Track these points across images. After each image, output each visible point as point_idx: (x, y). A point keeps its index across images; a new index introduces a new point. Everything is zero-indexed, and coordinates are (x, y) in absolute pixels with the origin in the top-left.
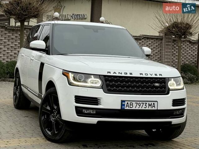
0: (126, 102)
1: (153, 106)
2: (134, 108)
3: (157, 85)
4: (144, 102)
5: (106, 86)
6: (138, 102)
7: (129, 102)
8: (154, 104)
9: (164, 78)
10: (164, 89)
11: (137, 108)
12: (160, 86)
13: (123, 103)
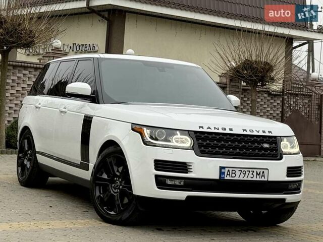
0: (227, 169)
1: (262, 176)
2: (237, 178)
3: (266, 145)
4: (251, 170)
5: (199, 146)
6: (243, 170)
7: (231, 170)
8: (263, 172)
9: (275, 137)
10: (276, 152)
11: (241, 178)
12: (270, 147)
13: (223, 171)
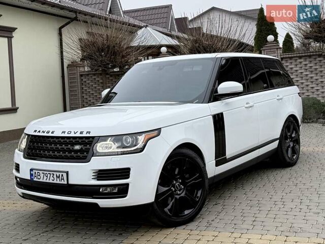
0: (34, 171)
1: (62, 179)
2: (41, 180)
4: (51, 173)
6: (45, 172)
7: (36, 172)
8: (62, 175)
9: (93, 137)
10: (87, 153)
11: (44, 181)
13: (32, 173)
